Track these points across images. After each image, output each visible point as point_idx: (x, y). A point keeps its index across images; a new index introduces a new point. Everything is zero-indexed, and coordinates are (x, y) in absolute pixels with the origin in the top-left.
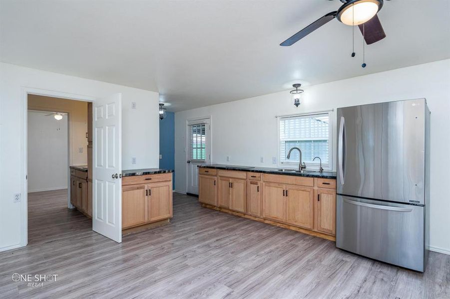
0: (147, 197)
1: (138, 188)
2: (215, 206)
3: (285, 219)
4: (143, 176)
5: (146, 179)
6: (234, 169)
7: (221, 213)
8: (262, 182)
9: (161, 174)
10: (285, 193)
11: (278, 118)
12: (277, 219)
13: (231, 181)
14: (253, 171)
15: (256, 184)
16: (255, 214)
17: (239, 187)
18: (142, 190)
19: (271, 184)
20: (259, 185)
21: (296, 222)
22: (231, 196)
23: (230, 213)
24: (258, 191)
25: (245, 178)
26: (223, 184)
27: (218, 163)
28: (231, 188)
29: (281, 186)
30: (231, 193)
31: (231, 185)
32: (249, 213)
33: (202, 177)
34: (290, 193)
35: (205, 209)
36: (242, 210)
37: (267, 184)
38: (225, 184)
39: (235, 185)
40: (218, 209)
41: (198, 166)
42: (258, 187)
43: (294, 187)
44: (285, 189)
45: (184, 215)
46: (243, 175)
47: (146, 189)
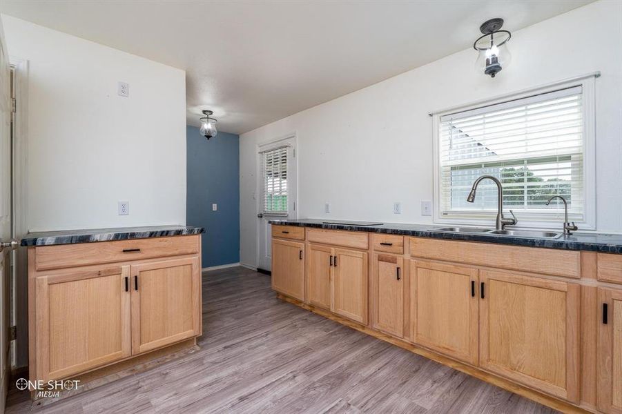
0: (128, 295)
1: (99, 275)
2: (301, 302)
3: (475, 355)
4: (117, 242)
5: (124, 251)
6: (340, 228)
7: (313, 319)
8: (407, 256)
9: (168, 239)
10: (479, 290)
11: (436, 117)
12: (450, 353)
13: (333, 251)
14: (384, 231)
15: (394, 261)
16: (390, 331)
17: (352, 266)
18: (113, 278)
19: (435, 264)
20: (400, 263)
21: (513, 369)
22: (333, 283)
23: (332, 318)
24: (398, 279)
25: (365, 246)
26: (318, 260)
27: (309, 218)
28: (333, 267)
29: (462, 270)
30: (333, 277)
31: (334, 262)
32: (376, 326)
33: (276, 243)
34: (491, 290)
35: (282, 307)
36: (357, 316)
37: (423, 263)
38: (320, 259)
39: (343, 261)
40: (307, 307)
41: (270, 222)
42: (398, 268)
43: (507, 275)
44: (475, 278)
45: (237, 321)
46: (360, 240)
47: (123, 276)
